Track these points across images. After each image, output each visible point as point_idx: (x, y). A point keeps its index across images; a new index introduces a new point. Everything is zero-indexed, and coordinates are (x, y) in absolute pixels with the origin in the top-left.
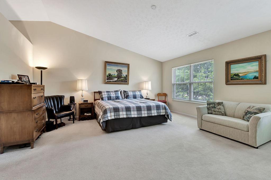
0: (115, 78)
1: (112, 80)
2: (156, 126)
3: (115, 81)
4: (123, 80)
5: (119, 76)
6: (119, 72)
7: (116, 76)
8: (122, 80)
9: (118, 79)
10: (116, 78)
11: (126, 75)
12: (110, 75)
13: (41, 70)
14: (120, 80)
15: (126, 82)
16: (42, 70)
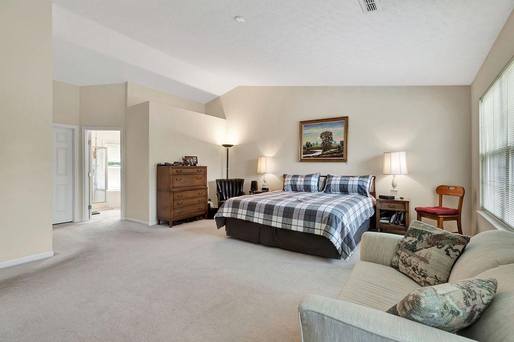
0: (318, 150)
1: (313, 153)
2: (299, 254)
3: (318, 156)
4: (334, 153)
5: (326, 146)
6: (326, 137)
7: (320, 146)
8: (332, 153)
9: (324, 151)
10: (321, 149)
11: (342, 142)
12: (308, 145)
13: (227, 148)
14: (327, 154)
15: (342, 156)
16: (229, 148)
